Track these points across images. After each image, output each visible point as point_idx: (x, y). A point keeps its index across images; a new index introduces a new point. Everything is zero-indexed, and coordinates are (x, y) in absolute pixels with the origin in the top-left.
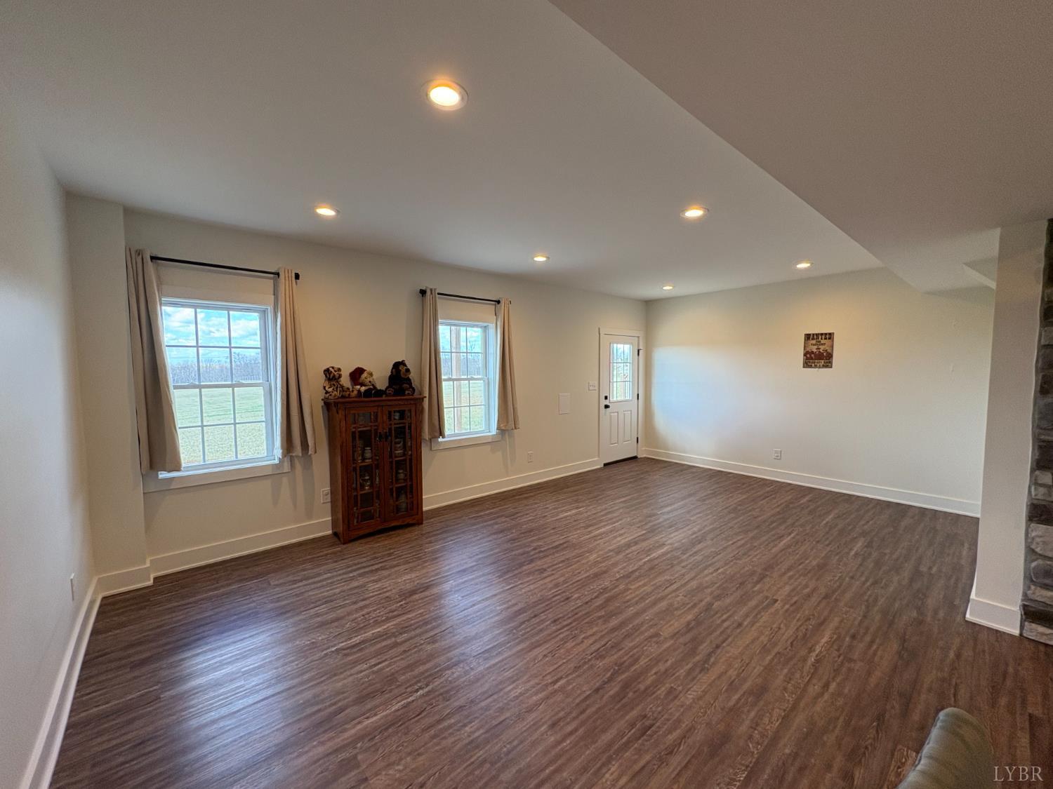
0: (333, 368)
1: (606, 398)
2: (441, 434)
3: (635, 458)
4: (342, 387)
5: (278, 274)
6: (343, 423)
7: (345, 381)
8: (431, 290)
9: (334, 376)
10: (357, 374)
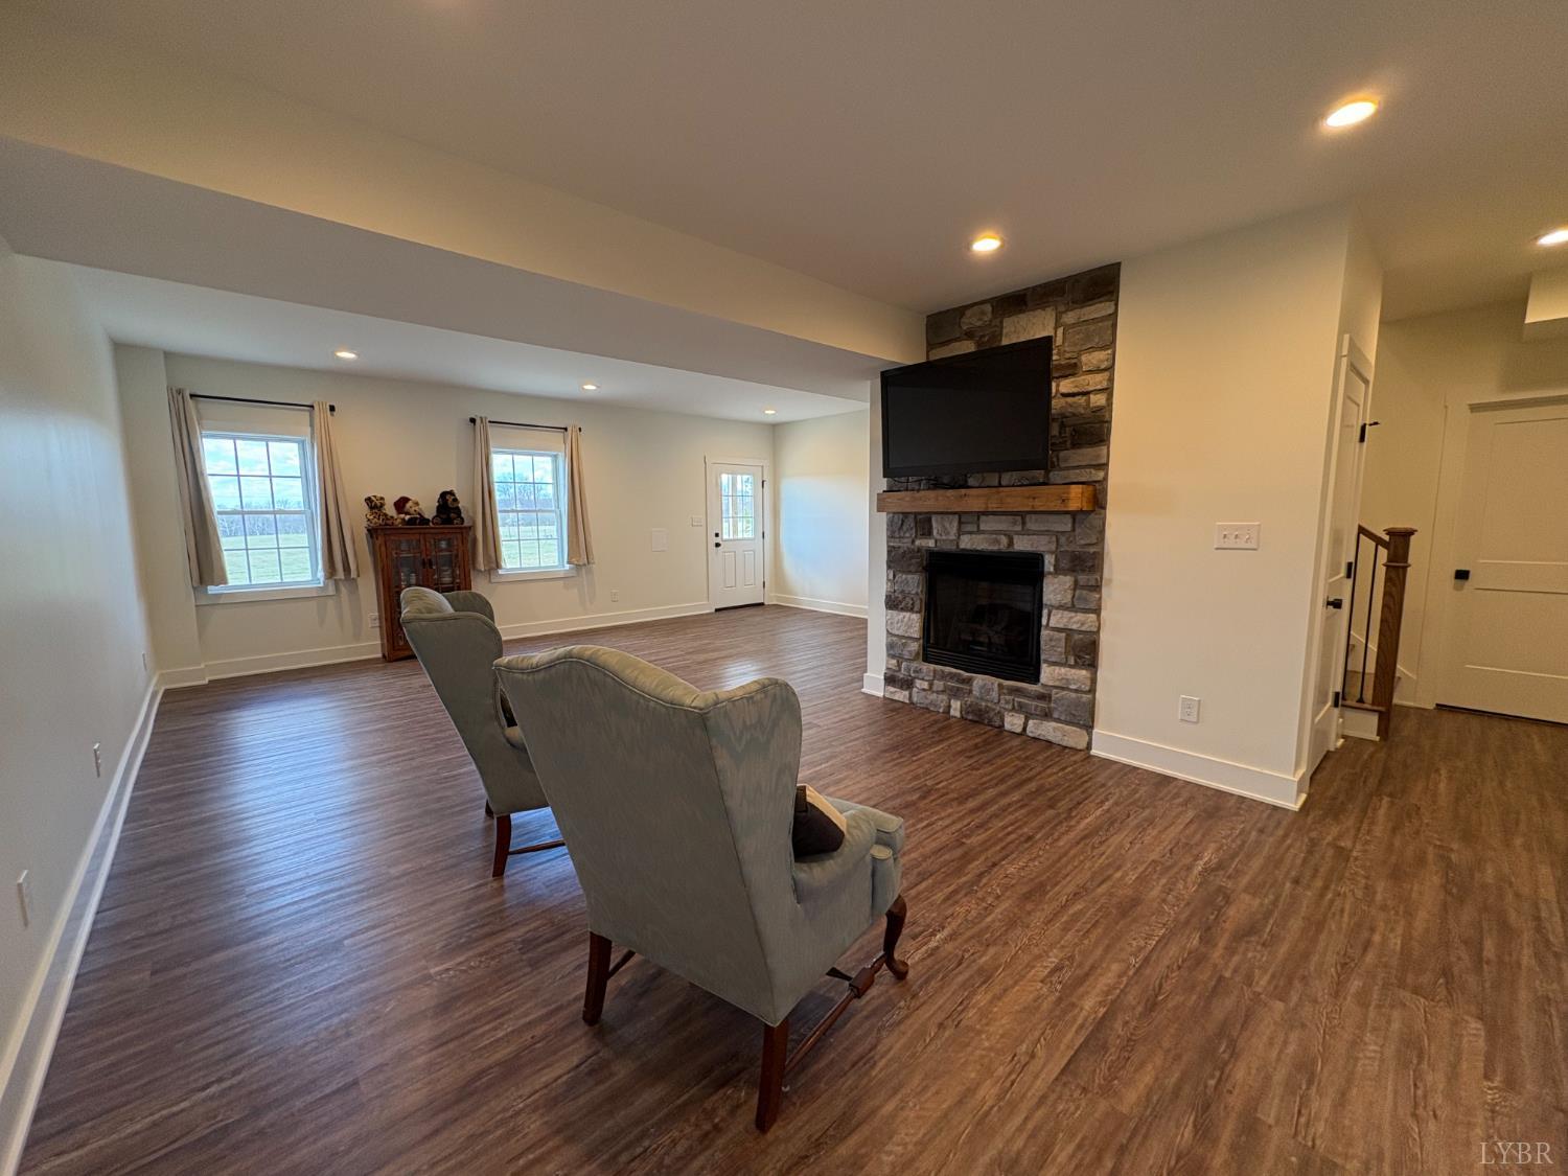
0: (375, 496)
1: (717, 535)
2: (498, 566)
3: (762, 604)
4: (386, 515)
5: (312, 407)
6: (383, 548)
7: (390, 510)
8: (481, 418)
9: (376, 504)
10: (401, 504)
